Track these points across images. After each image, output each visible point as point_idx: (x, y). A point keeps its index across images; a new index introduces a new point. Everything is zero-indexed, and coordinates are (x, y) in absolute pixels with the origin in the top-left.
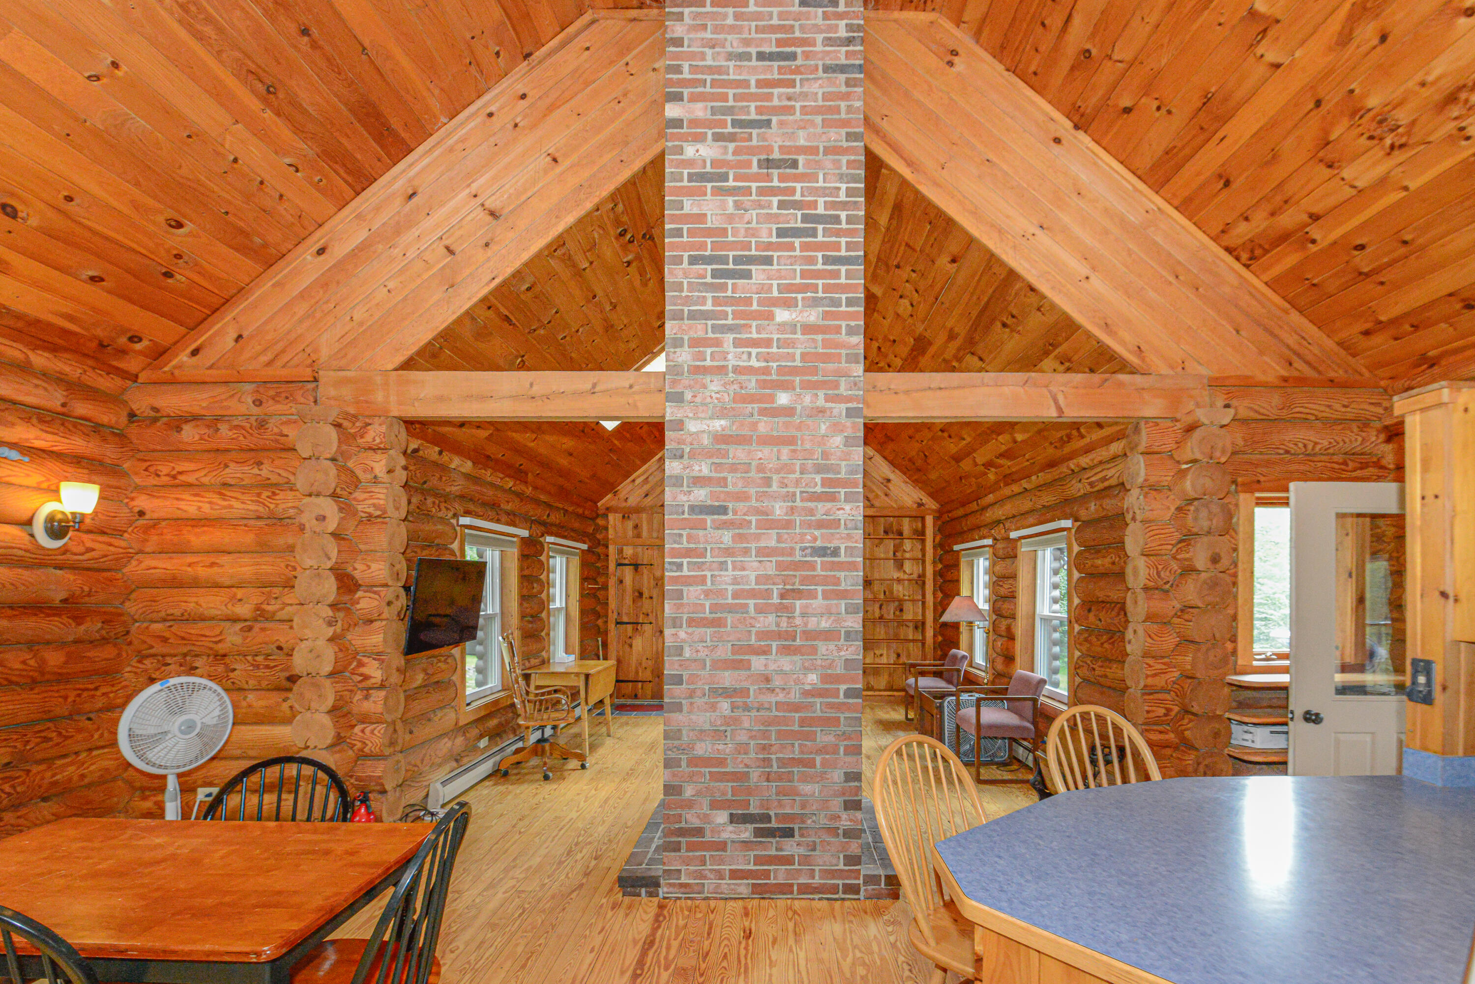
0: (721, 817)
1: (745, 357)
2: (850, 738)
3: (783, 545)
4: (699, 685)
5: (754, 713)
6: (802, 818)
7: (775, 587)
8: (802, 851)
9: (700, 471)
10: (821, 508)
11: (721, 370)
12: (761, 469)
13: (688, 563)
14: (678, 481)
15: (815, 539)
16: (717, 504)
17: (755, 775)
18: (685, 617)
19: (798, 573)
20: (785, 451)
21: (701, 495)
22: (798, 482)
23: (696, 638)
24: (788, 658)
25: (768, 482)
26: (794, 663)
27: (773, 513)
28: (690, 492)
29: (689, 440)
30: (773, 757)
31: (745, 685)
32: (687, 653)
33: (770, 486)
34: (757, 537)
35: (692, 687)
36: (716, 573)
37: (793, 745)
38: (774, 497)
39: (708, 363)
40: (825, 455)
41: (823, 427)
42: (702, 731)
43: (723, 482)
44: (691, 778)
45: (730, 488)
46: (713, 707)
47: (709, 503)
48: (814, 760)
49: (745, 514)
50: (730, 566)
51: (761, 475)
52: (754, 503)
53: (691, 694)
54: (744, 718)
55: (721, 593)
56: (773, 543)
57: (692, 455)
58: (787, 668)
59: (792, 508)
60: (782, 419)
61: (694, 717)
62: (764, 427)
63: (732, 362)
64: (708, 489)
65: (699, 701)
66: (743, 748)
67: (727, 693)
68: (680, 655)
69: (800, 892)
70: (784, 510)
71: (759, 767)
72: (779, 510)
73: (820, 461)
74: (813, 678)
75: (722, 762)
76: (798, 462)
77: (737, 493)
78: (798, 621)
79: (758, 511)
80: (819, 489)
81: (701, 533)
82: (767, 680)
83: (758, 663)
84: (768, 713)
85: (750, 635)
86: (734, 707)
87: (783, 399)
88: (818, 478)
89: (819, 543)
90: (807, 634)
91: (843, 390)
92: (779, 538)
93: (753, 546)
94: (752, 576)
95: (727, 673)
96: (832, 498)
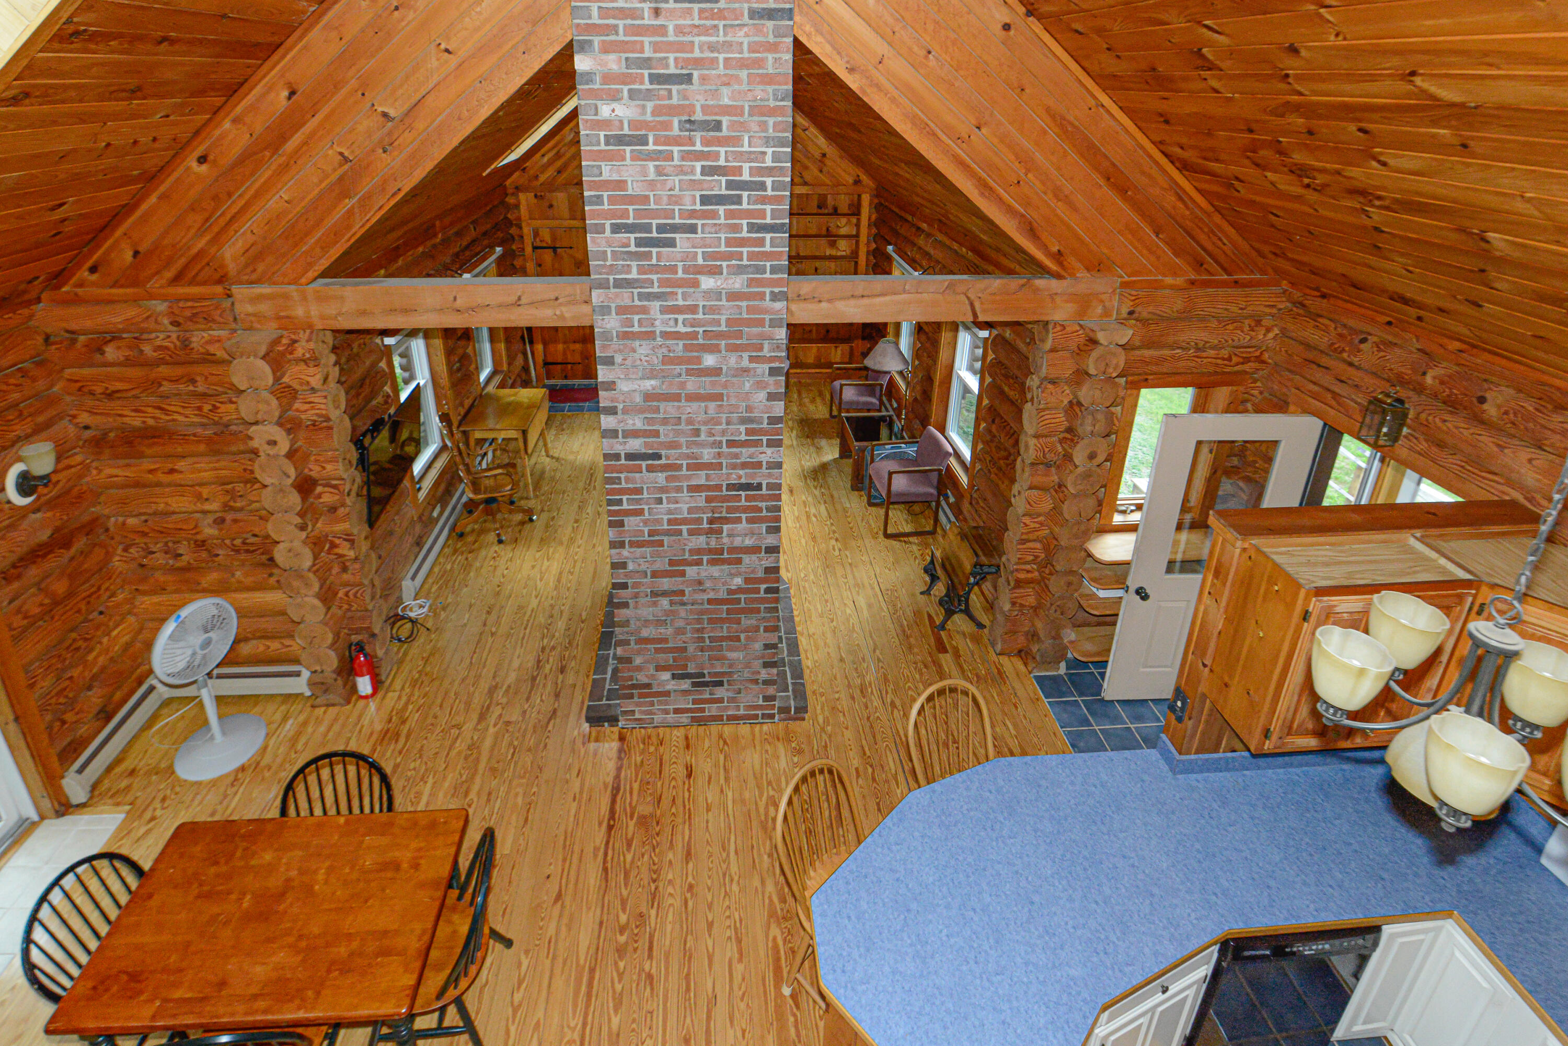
0: (666, 676)
1: (672, 323)
3: (712, 483)
4: (642, 589)
5: (689, 607)
6: (730, 674)
7: (705, 516)
8: (730, 694)
9: (634, 424)
10: (745, 454)
11: (650, 335)
12: (690, 422)
13: (627, 499)
14: (614, 433)
15: (740, 477)
16: (651, 451)
17: (691, 648)
18: (627, 540)
19: (724, 505)
20: (712, 405)
21: (635, 445)
22: (724, 432)
23: (638, 555)
24: (717, 567)
25: (697, 432)
26: (722, 571)
27: (702, 458)
28: (625, 444)
29: (621, 398)
30: (706, 635)
31: (681, 587)
32: (631, 567)
33: (698, 436)
34: (688, 477)
35: (636, 590)
36: (652, 506)
37: (722, 627)
38: (703, 445)
39: (636, 328)
40: (749, 409)
41: (747, 385)
42: (647, 621)
43: (656, 434)
44: (639, 652)
45: (662, 438)
46: (655, 604)
47: (643, 451)
48: (739, 636)
49: (676, 459)
50: (665, 501)
51: (690, 427)
52: (684, 450)
53: (636, 596)
54: (680, 610)
55: (658, 521)
56: (702, 481)
57: (625, 411)
58: (716, 574)
59: (719, 454)
60: (708, 379)
61: (639, 611)
62: (692, 385)
63: (659, 328)
64: (643, 440)
65: (643, 600)
66: (680, 631)
67: (665, 594)
68: (625, 568)
69: (728, 720)
70: (712, 455)
71: (694, 642)
72: (707, 455)
73: (745, 414)
74: (738, 581)
75: (666, 640)
76: (724, 416)
77: (669, 442)
78: (725, 540)
79: (688, 456)
80: (743, 437)
81: (637, 475)
82: (700, 583)
83: (691, 571)
84: (700, 607)
85: (684, 552)
86: (672, 603)
87: (709, 360)
88: (742, 428)
89: (743, 481)
90: (732, 550)
91: (766, 352)
92: (708, 477)
93: (685, 484)
94: (685, 507)
95: (665, 580)
96: (755, 444)
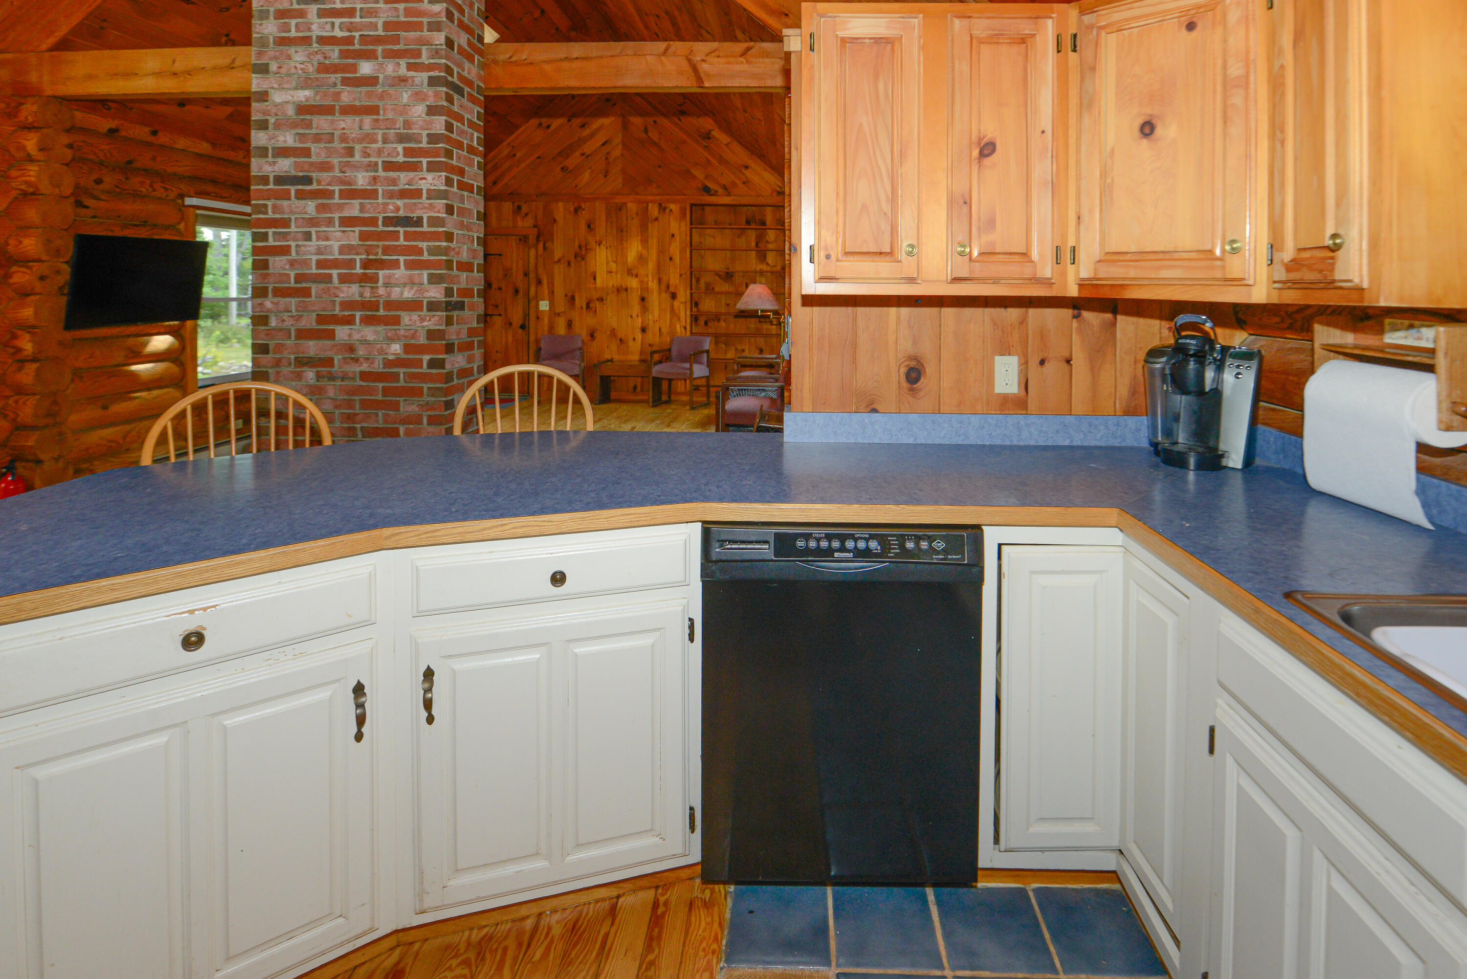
1: (329, 27)
2: (432, 409)
3: (366, 215)
4: (285, 354)
5: (338, 383)
7: (358, 258)
9: (285, 141)
10: (404, 177)
11: (306, 41)
12: (344, 138)
13: (274, 233)
14: (263, 152)
15: (398, 209)
16: (301, 174)
18: (271, 286)
19: (381, 243)
20: (368, 120)
21: (285, 165)
22: (380, 152)
23: (282, 307)
24: (372, 328)
25: (350, 152)
26: (377, 333)
27: (355, 183)
28: (274, 163)
29: (274, 110)
30: (358, 426)
31: (329, 354)
32: (273, 323)
33: (352, 156)
34: (341, 207)
35: (277, 357)
36: (300, 243)
37: (377, 415)
38: (356, 167)
39: (293, 34)
40: (407, 124)
41: (405, 96)
43: (306, 152)
45: (314, 159)
46: (298, 376)
47: (293, 173)
48: (397, 429)
49: (328, 185)
50: (314, 236)
51: (344, 145)
52: (337, 173)
53: (276, 363)
54: (328, 388)
55: (306, 263)
56: (355, 212)
57: (277, 126)
58: (371, 337)
59: (374, 178)
60: (364, 89)
62: (347, 96)
63: (316, 32)
64: (293, 160)
65: (285, 370)
67: (312, 362)
68: (266, 324)
70: (367, 180)
72: (362, 180)
73: (402, 131)
74: (396, 348)
76: (380, 132)
77: (322, 163)
78: (381, 291)
79: (342, 182)
80: (401, 159)
81: (285, 203)
82: (351, 349)
83: (342, 333)
84: (351, 383)
85: (334, 306)
86: (319, 377)
87: (366, 68)
88: (400, 148)
89: (401, 213)
90: (390, 305)
91: (425, 59)
92: (362, 208)
93: (336, 216)
94: (336, 245)
95: (311, 343)
96: (414, 167)
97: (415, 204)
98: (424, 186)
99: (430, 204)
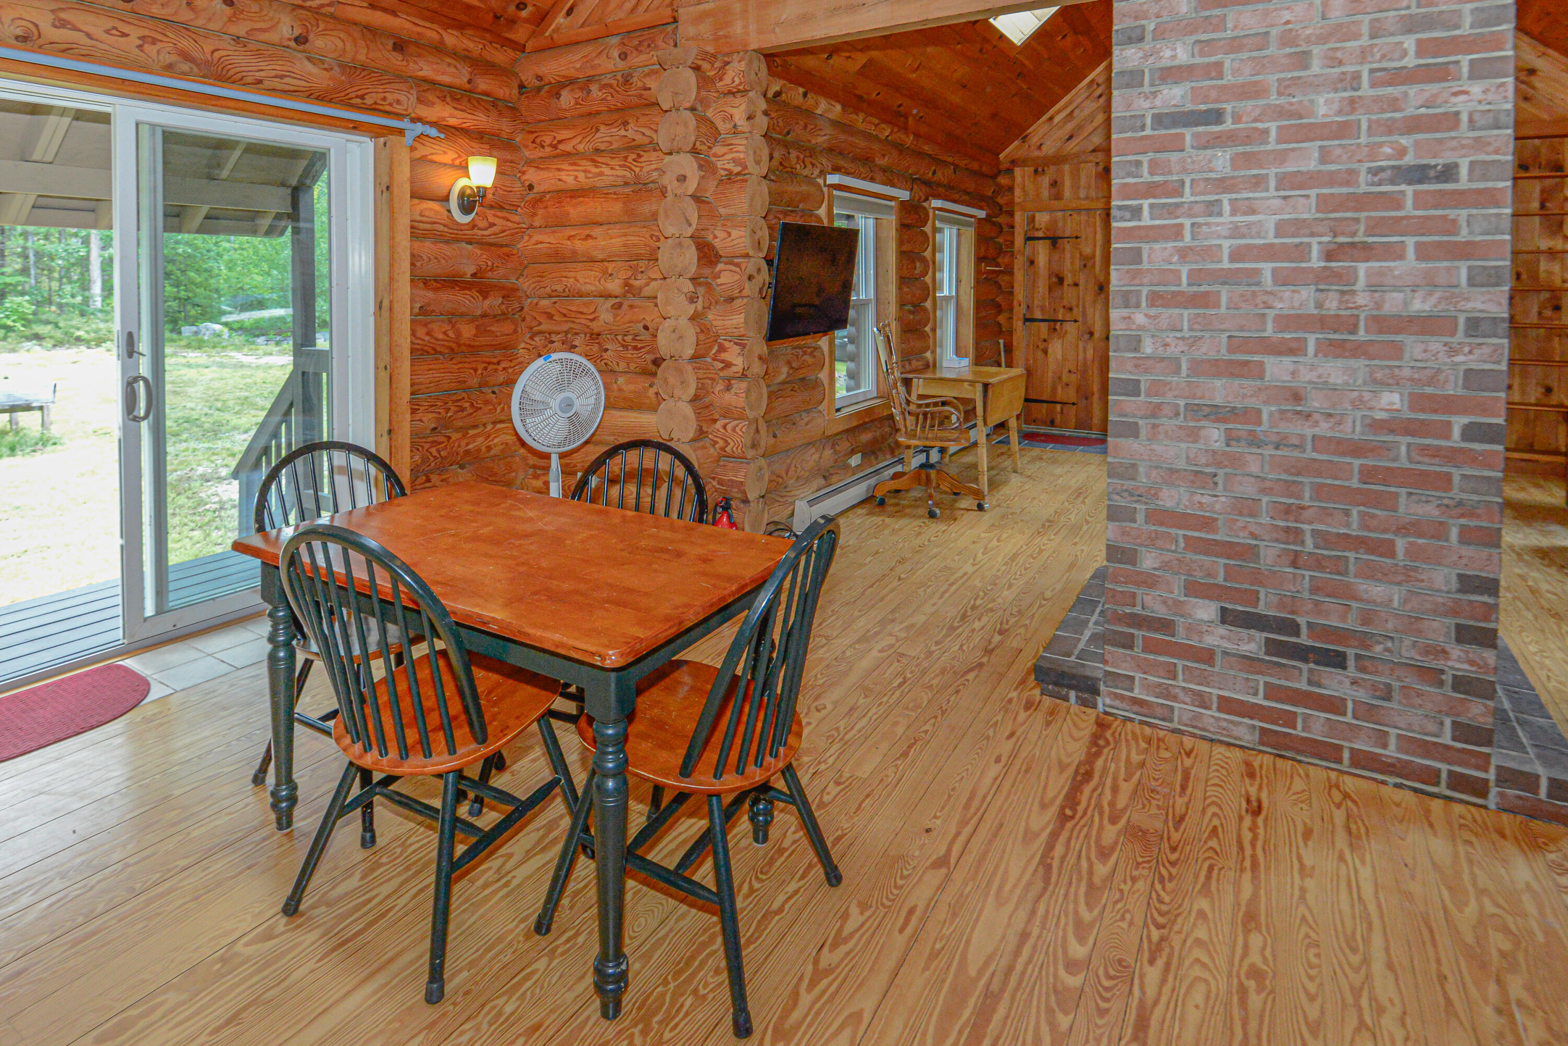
0: (1206, 611)
2: (1472, 515)
3: (1333, 167)
4: (1169, 398)
5: (1269, 451)
6: (1364, 640)
7: (1314, 241)
8: (1362, 695)
9: (1174, 57)
10: (1416, 94)
12: (1287, 39)
13: (1152, 206)
14: (1135, 78)
15: (1402, 152)
16: (1203, 107)
17: (1269, 554)
18: (1145, 291)
19: (1363, 215)
21: (1174, 96)
22: (1364, 54)
23: (1165, 324)
24: (1340, 362)
25: (1302, 60)
26: (1352, 372)
27: (1312, 113)
28: (1154, 94)
30: (1305, 527)
31: (1252, 402)
32: (1148, 348)
33: (1306, 67)
34: (1281, 157)
35: (1156, 400)
36: (1200, 220)
37: (1347, 513)
38: (1315, 86)
42: (1173, 471)
43: (1215, 70)
44: (1152, 541)
45: (1228, 79)
46: (1193, 435)
47: (1189, 107)
48: (1392, 543)
49: (1256, 120)
50: (1227, 208)
51: (1288, 50)
52: (1274, 99)
53: (1155, 411)
54: (1249, 457)
55: (1210, 252)
56: (1311, 164)
57: (1160, 34)
58: (1337, 378)
59: (1352, 101)
61: (1158, 448)
64: (1188, 85)
65: (1168, 424)
66: (1247, 507)
67: (1217, 414)
68: (1136, 350)
69: (1355, 763)
70: (1336, 107)
71: (1277, 540)
72: (1324, 107)
73: (1414, 10)
74: (1392, 400)
75: (1208, 523)
76: (1367, 19)
77: (1243, 85)
78: (1362, 299)
79: (1281, 113)
80: (1411, 61)
81: (1174, 157)
82: (1297, 397)
83: (1278, 368)
84: (1296, 454)
85: (1264, 323)
86: (1230, 438)
88: (1409, 43)
89: (1409, 159)
90: (1381, 323)
92: (1325, 156)
93: (1272, 172)
94: (1270, 222)
95: (1219, 382)
96: (1441, 74)
97: (1440, 141)
98: (1461, 104)
99: (1476, 139)
